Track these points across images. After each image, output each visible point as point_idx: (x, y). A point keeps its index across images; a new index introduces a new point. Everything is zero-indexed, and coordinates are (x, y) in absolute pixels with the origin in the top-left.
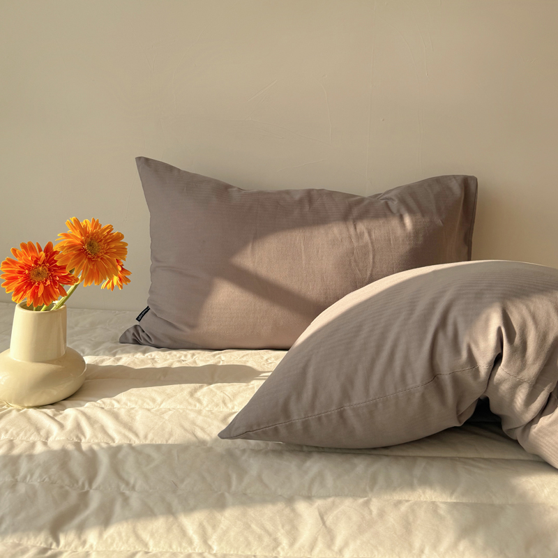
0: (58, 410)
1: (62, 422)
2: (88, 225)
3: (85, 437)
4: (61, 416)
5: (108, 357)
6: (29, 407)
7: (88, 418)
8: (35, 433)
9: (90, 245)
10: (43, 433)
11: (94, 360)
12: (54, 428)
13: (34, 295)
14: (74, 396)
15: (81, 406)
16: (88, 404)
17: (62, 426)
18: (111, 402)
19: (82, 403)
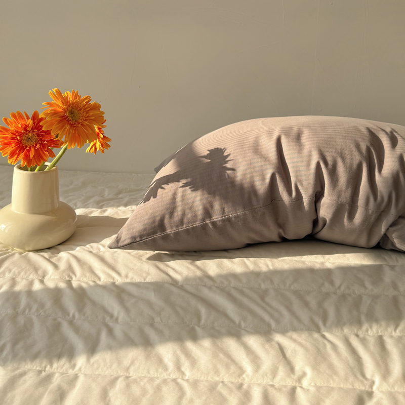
0: (53, 253)
1: (56, 263)
2: (69, 96)
3: (76, 276)
4: (55, 258)
5: (96, 209)
6: (30, 251)
7: (78, 260)
8: (33, 273)
9: (72, 113)
10: (40, 272)
11: (84, 212)
12: (50, 268)
13: (27, 157)
14: (67, 242)
15: (73, 250)
16: (78, 248)
17: (56, 267)
18: (97, 247)
19: (73, 247)
